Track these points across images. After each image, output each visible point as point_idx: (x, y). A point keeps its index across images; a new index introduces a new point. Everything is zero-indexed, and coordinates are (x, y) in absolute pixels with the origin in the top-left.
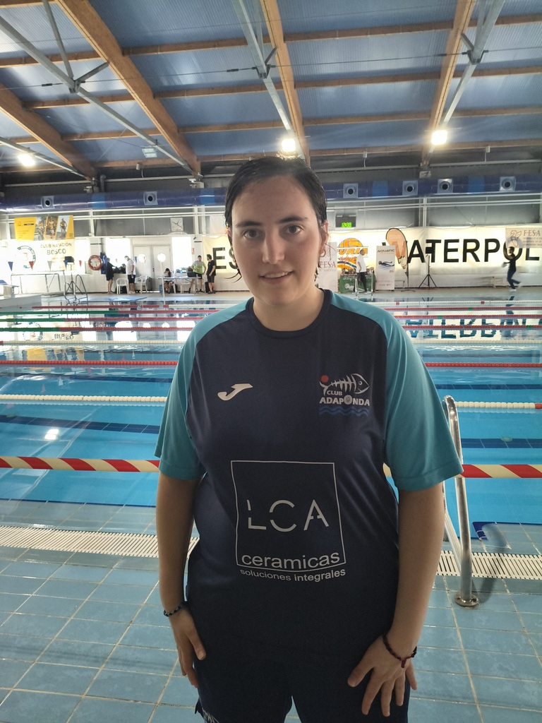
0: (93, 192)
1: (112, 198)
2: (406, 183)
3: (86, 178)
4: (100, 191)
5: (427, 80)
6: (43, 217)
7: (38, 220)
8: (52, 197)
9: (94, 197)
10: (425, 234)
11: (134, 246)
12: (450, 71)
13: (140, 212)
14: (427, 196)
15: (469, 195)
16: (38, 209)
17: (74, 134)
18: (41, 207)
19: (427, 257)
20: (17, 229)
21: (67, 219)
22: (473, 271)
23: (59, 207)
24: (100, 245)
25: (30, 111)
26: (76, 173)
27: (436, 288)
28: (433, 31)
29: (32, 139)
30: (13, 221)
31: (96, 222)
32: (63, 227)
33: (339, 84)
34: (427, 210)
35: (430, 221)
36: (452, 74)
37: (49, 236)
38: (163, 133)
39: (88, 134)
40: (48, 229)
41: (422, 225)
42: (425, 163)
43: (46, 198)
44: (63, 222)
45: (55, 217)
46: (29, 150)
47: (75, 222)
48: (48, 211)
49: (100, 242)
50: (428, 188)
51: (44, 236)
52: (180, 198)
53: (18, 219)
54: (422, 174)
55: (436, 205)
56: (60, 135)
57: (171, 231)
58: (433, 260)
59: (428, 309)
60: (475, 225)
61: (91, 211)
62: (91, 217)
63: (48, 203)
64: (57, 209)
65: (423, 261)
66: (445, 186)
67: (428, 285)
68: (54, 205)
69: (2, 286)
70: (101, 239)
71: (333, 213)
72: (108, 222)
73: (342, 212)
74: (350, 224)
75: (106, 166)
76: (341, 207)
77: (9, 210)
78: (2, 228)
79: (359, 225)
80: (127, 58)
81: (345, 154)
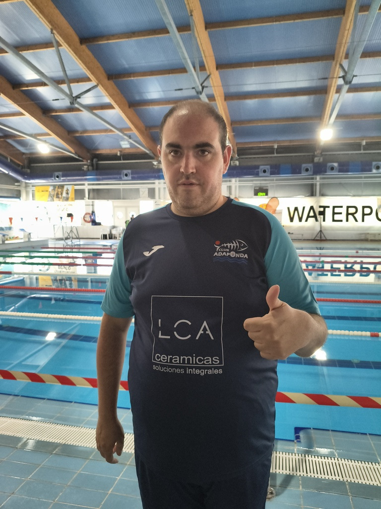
0: (88, 170)
1: (100, 175)
2: (304, 166)
3: (84, 160)
4: (93, 169)
5: (318, 96)
6: (54, 186)
7: (51, 189)
8: (61, 173)
9: (88, 173)
10: (318, 202)
11: (114, 207)
12: (333, 89)
13: (120, 184)
14: (320, 175)
15: (350, 174)
16: (51, 181)
17: (76, 131)
18: (53, 180)
19: (320, 218)
20: (37, 194)
21: (70, 188)
22: (353, 229)
23: (65, 179)
24: (91, 206)
25: (48, 117)
26: (77, 157)
27: (326, 240)
28: (320, 62)
29: (48, 135)
30: (34, 188)
31: (89, 191)
32: (67, 193)
33: (255, 98)
34: (320, 185)
35: (322, 192)
36: (335, 91)
37: (58, 199)
38: (135, 131)
39: (85, 131)
40: (57, 194)
41: (316, 195)
42: (318, 152)
43: (57, 174)
44: (67, 190)
45: (62, 187)
46: (45, 141)
47: (76, 190)
48: (57, 182)
49: (91, 204)
50: (320, 169)
51: (55, 199)
52: (146, 175)
53: (38, 188)
54: (316, 160)
55: (326, 181)
56: (68, 132)
57: (140, 197)
58: (324, 220)
59: (321, 256)
60: (354, 196)
61: (86, 183)
62: (86, 186)
63: (58, 177)
64: (64, 181)
65: (317, 220)
66: (332, 169)
67: (320, 238)
68: (62, 178)
69: (22, 233)
70: (93, 202)
71: (252, 186)
72: (98, 190)
73: (259, 185)
74: (264, 194)
75: (97, 152)
76: (258, 182)
77: (32, 181)
78: (27, 193)
79: (270, 194)
80: (111, 82)
81: (261, 145)
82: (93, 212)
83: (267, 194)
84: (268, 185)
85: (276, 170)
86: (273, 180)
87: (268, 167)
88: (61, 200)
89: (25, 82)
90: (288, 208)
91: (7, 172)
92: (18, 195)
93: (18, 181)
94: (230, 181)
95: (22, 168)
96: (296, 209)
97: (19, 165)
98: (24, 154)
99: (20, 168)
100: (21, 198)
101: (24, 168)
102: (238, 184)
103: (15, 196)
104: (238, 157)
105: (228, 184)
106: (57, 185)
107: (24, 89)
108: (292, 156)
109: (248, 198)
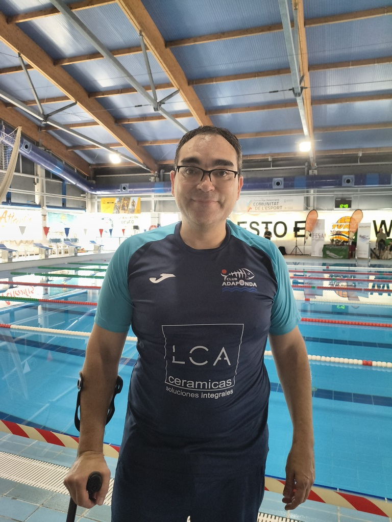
0: (155, 181)
1: (168, 186)
3: (151, 171)
4: (160, 181)
6: (120, 198)
7: (117, 200)
8: (128, 185)
9: (156, 185)
16: (117, 193)
17: (146, 141)
18: (119, 191)
20: (102, 205)
21: (136, 199)
23: (132, 191)
24: (157, 219)
25: (120, 126)
26: (145, 168)
29: (119, 144)
30: (100, 200)
31: (156, 202)
32: (133, 205)
37: (123, 211)
39: (155, 141)
40: (123, 206)
43: (123, 185)
45: (129, 198)
46: (117, 151)
47: (141, 202)
48: (124, 194)
49: (157, 216)
51: (120, 211)
53: (103, 199)
56: (137, 142)
61: (153, 194)
62: (153, 198)
63: (124, 188)
64: (130, 192)
68: (129, 190)
69: (93, 245)
70: (159, 214)
71: (333, 197)
72: (164, 202)
73: (341, 196)
74: (347, 205)
75: (165, 163)
76: (339, 193)
77: (98, 193)
78: (92, 204)
79: (354, 206)
80: (191, 87)
81: (344, 153)
82: (159, 225)
83: (350, 206)
84: (352, 196)
85: (361, 179)
86: (357, 191)
87: (353, 176)
88: (127, 212)
89: (102, 90)
90: (374, 222)
91: (75, 184)
92: (83, 207)
93: (84, 192)
94: (308, 192)
95: (88, 179)
96: (383, 223)
97: (85, 176)
98: (90, 165)
99: (86, 179)
100: (87, 210)
101: (90, 179)
102: (316, 195)
103: (81, 207)
104: (317, 166)
105: (306, 195)
106: (123, 196)
107: (99, 97)
108: (378, 165)
109: (328, 210)
